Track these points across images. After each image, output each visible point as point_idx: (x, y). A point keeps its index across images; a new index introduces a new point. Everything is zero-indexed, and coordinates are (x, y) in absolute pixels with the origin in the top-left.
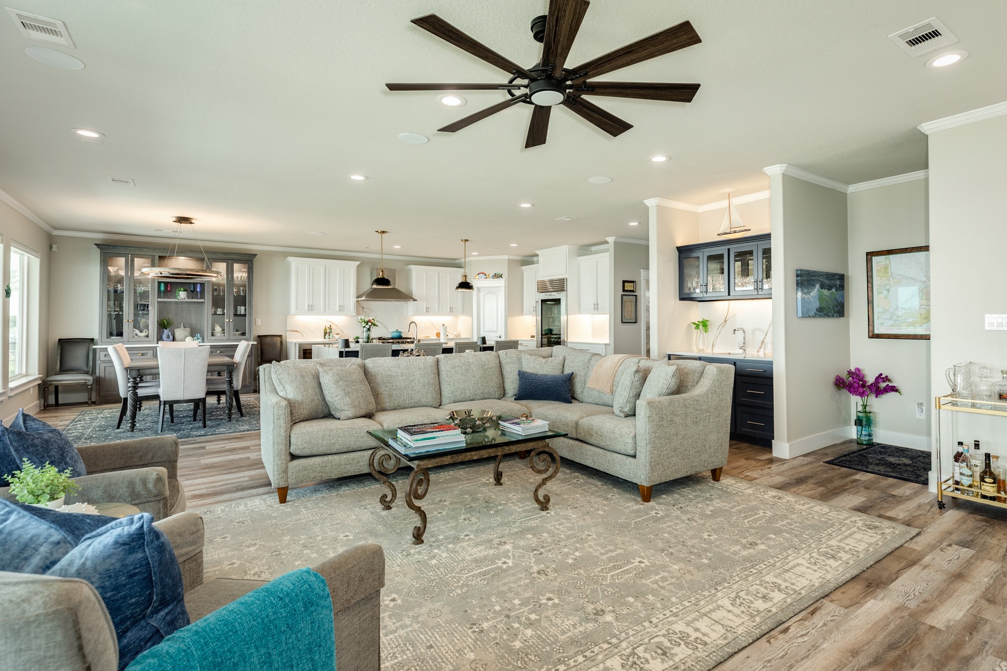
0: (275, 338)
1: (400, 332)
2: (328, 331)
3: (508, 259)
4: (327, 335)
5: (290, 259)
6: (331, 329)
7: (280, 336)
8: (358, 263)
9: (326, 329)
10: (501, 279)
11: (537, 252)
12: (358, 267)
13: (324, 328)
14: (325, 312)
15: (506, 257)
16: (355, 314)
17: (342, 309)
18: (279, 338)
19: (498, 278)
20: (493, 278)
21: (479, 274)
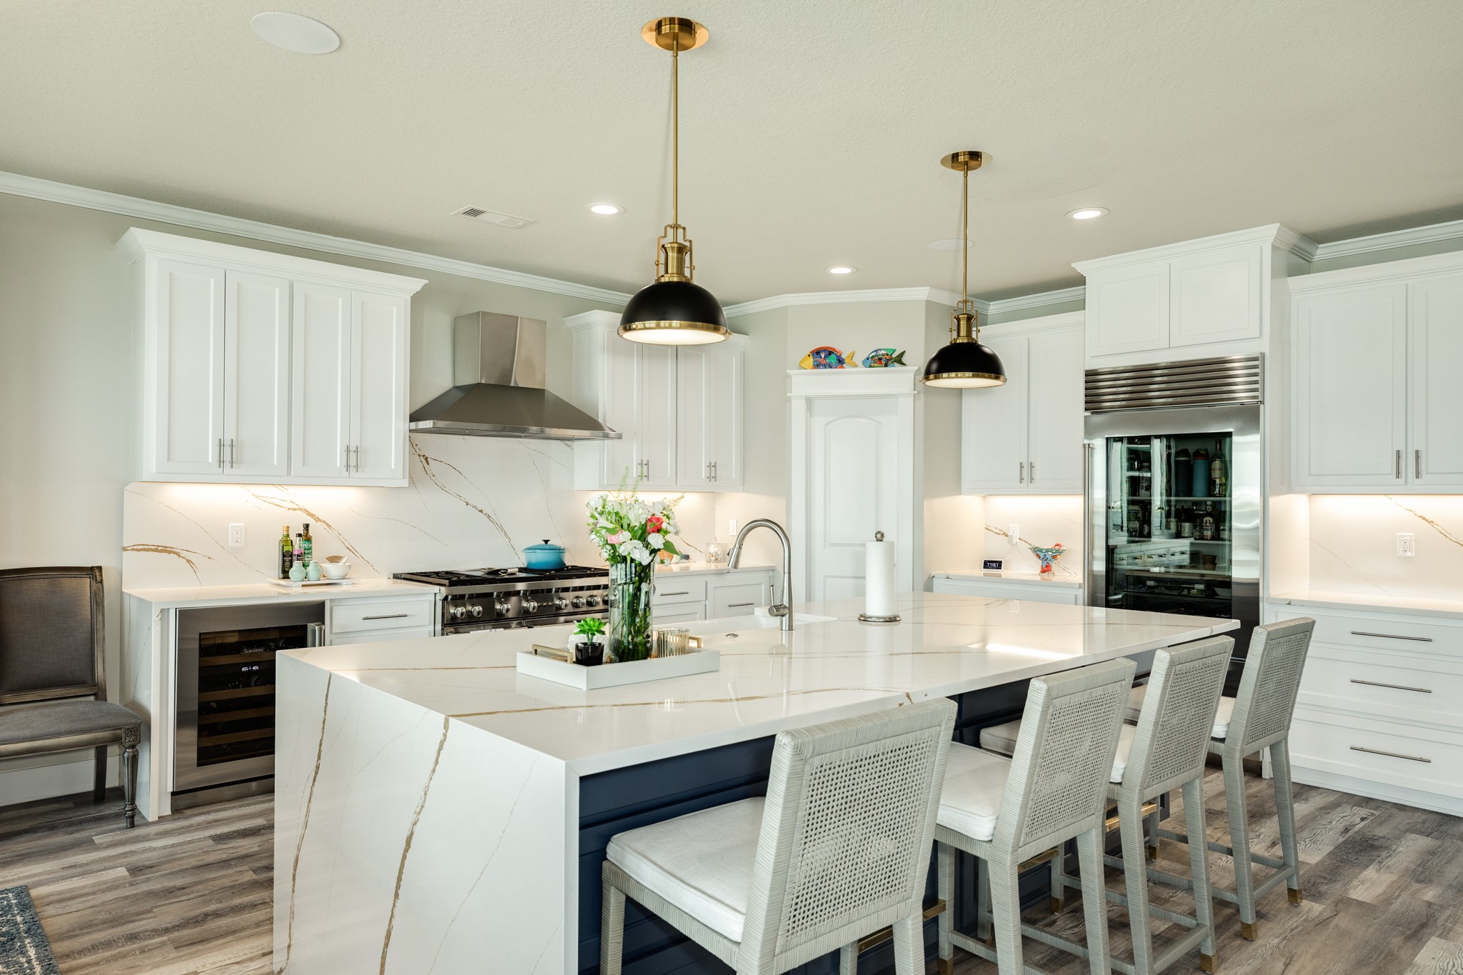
0: (68, 583)
1: (560, 551)
2: (298, 545)
3: (928, 302)
4: (297, 564)
5: (140, 237)
6: (308, 539)
7: (93, 572)
8: (417, 284)
9: (286, 541)
10: (898, 367)
11: (1081, 267)
12: (418, 301)
13: (280, 535)
14: (288, 475)
15: (922, 293)
16: (405, 483)
17: (354, 459)
18: (87, 581)
19: (886, 365)
20: (870, 367)
21: (817, 353)
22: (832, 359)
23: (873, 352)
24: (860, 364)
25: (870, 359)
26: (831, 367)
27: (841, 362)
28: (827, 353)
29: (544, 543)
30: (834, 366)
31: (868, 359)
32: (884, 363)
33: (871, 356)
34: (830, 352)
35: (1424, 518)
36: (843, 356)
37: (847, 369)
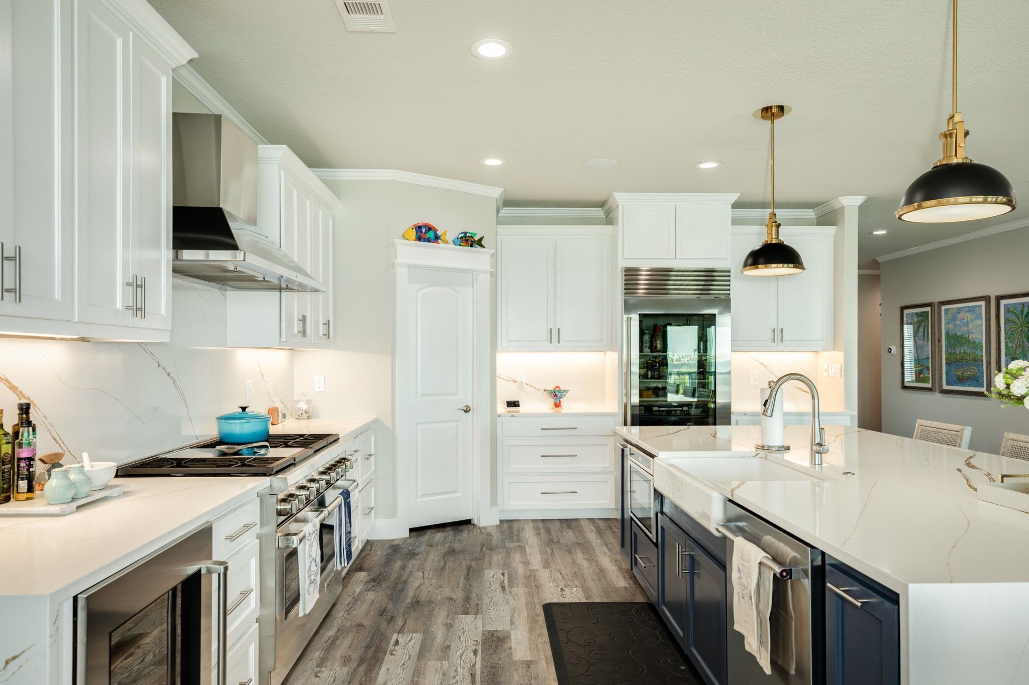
19: (472, 246)
20: (460, 245)
21: (419, 228)
22: (431, 234)
23: (461, 233)
24: (451, 242)
25: (459, 239)
26: (429, 241)
27: (437, 238)
28: (427, 229)
29: (241, 410)
30: (432, 241)
31: (458, 238)
32: (470, 243)
33: (460, 236)
34: (430, 228)
35: (762, 364)
36: (439, 233)
37: (441, 244)
